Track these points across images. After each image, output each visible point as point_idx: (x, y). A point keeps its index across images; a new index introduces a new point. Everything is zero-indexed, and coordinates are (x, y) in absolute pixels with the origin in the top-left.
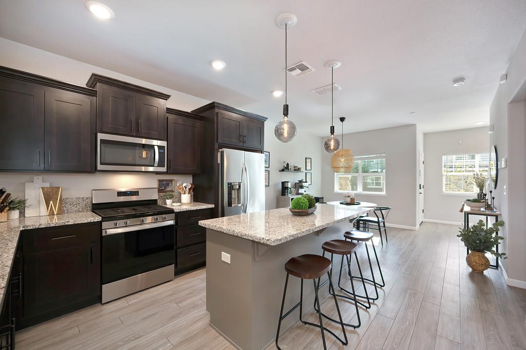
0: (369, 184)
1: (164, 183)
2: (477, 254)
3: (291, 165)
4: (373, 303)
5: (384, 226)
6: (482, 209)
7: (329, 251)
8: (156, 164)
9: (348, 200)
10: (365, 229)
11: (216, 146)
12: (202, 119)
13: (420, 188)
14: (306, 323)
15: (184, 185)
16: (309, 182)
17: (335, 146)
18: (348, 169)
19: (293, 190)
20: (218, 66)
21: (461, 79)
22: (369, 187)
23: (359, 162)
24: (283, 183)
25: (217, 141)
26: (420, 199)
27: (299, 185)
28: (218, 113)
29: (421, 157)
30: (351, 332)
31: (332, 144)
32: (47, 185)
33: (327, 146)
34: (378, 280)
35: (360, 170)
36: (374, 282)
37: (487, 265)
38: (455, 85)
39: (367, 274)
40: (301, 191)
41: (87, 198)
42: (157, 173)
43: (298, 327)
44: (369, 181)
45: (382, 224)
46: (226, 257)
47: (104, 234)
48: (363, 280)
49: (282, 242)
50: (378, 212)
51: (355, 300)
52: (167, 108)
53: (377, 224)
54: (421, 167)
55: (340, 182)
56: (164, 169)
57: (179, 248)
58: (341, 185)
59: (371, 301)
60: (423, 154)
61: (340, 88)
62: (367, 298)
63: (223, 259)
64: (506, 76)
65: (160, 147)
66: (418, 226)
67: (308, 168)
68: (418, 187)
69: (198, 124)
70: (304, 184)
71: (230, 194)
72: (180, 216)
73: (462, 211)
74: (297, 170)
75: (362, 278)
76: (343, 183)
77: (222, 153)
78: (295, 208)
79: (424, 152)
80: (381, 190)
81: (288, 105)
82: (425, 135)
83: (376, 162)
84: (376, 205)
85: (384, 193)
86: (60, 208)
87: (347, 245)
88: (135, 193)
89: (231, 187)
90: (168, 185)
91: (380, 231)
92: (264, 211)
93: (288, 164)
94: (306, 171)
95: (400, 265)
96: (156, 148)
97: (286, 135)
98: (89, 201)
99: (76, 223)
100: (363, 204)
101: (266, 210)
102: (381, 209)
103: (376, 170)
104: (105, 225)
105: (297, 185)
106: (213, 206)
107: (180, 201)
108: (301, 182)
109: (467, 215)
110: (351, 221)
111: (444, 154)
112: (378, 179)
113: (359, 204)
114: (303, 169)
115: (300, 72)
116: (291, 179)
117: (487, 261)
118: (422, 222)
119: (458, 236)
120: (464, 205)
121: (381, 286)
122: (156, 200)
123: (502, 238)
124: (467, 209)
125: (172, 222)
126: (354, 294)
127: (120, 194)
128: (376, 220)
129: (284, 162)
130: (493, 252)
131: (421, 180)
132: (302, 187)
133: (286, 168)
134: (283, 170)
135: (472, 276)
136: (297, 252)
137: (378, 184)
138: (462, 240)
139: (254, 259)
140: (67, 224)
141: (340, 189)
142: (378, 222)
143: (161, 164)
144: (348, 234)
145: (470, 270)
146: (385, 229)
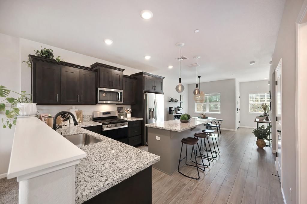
0: (212, 108)
1: (120, 108)
2: (260, 140)
3: (174, 99)
4: (215, 159)
5: (220, 129)
6: (264, 120)
7: (196, 136)
8: (119, 101)
9: (202, 116)
10: (211, 129)
11: (144, 92)
12: (136, 79)
13: (238, 110)
14: (188, 165)
15: (128, 109)
16: (182, 108)
17: (198, 92)
18: (201, 101)
19: (175, 111)
20: (148, 58)
21: (254, 62)
22: (212, 109)
23: (208, 97)
24: (170, 108)
25: (144, 90)
26: (238, 116)
27: (178, 109)
28: (144, 76)
29: (238, 94)
30: (206, 168)
31: (197, 92)
32: (77, 110)
33: (195, 93)
34: (217, 151)
35: (208, 100)
36: (215, 152)
37: (265, 145)
38: (251, 64)
39: (213, 149)
40: (178, 112)
41: (91, 115)
42: (117, 104)
43: (185, 166)
44: (212, 106)
45: (218, 128)
46: (158, 138)
47: (103, 130)
48: (211, 151)
49: (183, 131)
50: (217, 122)
51: (208, 158)
52: (123, 75)
53: (216, 128)
54: (238, 100)
55: (197, 107)
56: (122, 102)
57: (129, 138)
58: (198, 109)
59: (214, 158)
60: (239, 93)
61: (199, 65)
62: (213, 157)
63: (156, 139)
64: (272, 62)
65: (121, 93)
66: (236, 129)
67: (182, 100)
68: (236, 110)
69: (135, 81)
70: (180, 108)
71: (149, 113)
72: (130, 123)
73: (255, 121)
74: (176, 101)
75: (211, 150)
76: (199, 107)
77: (146, 95)
78: (182, 119)
79: (240, 92)
80: (218, 111)
81: (181, 78)
82: (240, 83)
83: (216, 97)
84: (215, 119)
85: (220, 113)
86: (82, 120)
87: (204, 135)
88: (109, 113)
89: (150, 110)
90: (121, 109)
91: (218, 131)
92: (164, 122)
93: (172, 99)
94: (181, 102)
95: (226, 146)
96: (119, 93)
97: (180, 90)
98: (92, 117)
99: (94, 125)
100: (209, 118)
101: (164, 121)
102: (218, 121)
103: (216, 100)
104: (103, 126)
105: (177, 109)
106: (142, 119)
107: (126, 117)
108: (178, 107)
109: (258, 123)
110: (205, 125)
111: (249, 93)
112: (217, 105)
113: (208, 118)
114: (179, 101)
115: (182, 59)
116: (174, 105)
117: (265, 143)
118: (239, 127)
119: (252, 132)
120: (256, 118)
121: (218, 153)
122: (117, 116)
123: (271, 133)
124: (258, 120)
125: (127, 126)
126: (208, 156)
127: (104, 113)
128: (216, 125)
129: (170, 97)
130: (267, 139)
131: (238, 106)
132: (179, 110)
133: (171, 100)
134: (170, 102)
135: (258, 150)
136: (185, 136)
137: (217, 108)
138: (254, 134)
139: (171, 138)
140: (91, 126)
141: (198, 111)
142: (217, 127)
143: (121, 101)
144: (204, 131)
145: (258, 147)
146: (220, 130)
